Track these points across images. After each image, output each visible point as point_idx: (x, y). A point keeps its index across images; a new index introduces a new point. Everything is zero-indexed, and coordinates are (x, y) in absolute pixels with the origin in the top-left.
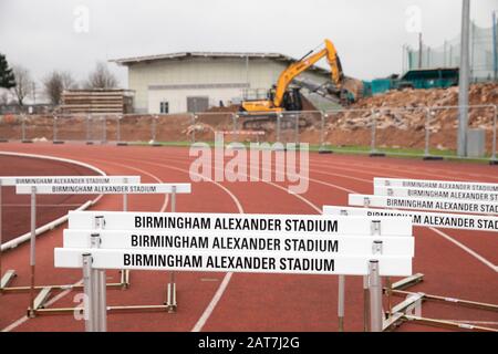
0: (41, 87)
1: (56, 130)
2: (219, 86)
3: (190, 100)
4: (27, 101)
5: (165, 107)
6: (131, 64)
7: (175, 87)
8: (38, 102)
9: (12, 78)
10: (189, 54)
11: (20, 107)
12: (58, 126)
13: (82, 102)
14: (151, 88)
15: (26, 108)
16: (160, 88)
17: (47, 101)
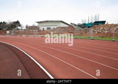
0: (25, 27)
1: (27, 33)
2: (52, 26)
3: (47, 28)
4: (23, 29)
5: (43, 29)
6: (38, 22)
7: (45, 26)
8: (24, 29)
9: (21, 25)
10: (47, 21)
11: (22, 29)
12: (27, 32)
13: (31, 28)
14: (41, 26)
15: (22, 30)
16: (43, 26)
17: (26, 28)
